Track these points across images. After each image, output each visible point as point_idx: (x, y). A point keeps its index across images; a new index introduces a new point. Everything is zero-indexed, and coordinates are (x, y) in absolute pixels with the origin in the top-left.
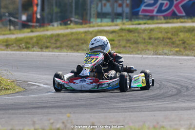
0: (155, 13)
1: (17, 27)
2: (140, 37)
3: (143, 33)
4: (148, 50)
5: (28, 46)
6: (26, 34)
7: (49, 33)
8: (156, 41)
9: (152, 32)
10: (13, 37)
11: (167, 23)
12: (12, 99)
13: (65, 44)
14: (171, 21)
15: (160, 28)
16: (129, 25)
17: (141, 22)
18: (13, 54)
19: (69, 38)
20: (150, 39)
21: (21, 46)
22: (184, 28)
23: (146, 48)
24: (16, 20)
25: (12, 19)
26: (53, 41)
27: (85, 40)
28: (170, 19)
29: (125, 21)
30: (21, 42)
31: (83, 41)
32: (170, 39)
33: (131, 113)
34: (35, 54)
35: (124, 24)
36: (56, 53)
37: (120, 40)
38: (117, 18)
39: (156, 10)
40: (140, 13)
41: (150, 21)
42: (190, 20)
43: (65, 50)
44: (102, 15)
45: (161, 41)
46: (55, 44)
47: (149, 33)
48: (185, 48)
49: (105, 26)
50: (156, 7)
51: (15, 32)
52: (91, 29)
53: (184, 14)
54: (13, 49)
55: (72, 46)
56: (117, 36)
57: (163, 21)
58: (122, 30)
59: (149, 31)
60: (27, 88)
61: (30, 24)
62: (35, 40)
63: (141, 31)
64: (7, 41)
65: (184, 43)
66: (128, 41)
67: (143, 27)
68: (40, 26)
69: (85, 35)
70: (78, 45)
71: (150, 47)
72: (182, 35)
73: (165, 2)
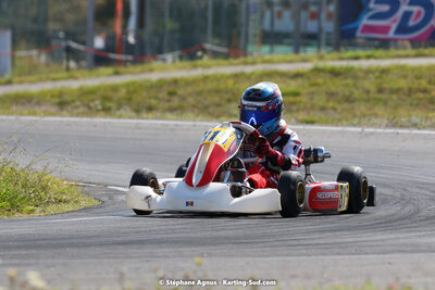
0: (391, 34)
1: (83, 63)
2: (357, 88)
3: (364, 78)
4: (376, 116)
5: (108, 104)
6: (103, 78)
7: (154, 77)
8: (394, 97)
9: (384, 76)
10: (75, 85)
11: (417, 56)
12: (73, 223)
13: (191, 100)
14: (427, 51)
15: (402, 68)
16: (333, 59)
17: (360, 52)
18: (75, 122)
19: (198, 89)
20: (380, 91)
21: (92, 105)
23: (369, 112)
24: (81, 48)
25: (74, 45)
26: (163, 95)
27: (234, 94)
28: (426, 47)
29: (324, 51)
30: (92, 97)
31: (229, 96)
32: (425, 91)
33: (337, 257)
35: (321, 58)
36: (171, 122)
37: (313, 93)
38: (306, 45)
39: (394, 27)
40: (358, 34)
41: (380, 52)
43: (191, 115)
44: (272, 38)
45: (404, 97)
46: (169, 101)
47: (377, 78)
49: (279, 62)
50: (395, 21)
51: (77, 74)
52: (248, 69)
54: (76, 111)
55: (207, 107)
56: (306, 85)
57: (411, 51)
58: (317, 70)
59: (377, 74)
60: (105, 199)
61: (112, 56)
62: (123, 92)
63: (361, 74)
64: (61, 94)
66: (331, 95)
67: (364, 64)
68: (134, 62)
69: (235, 83)
70: (219, 105)
71: (379, 110)
73: (415, 9)
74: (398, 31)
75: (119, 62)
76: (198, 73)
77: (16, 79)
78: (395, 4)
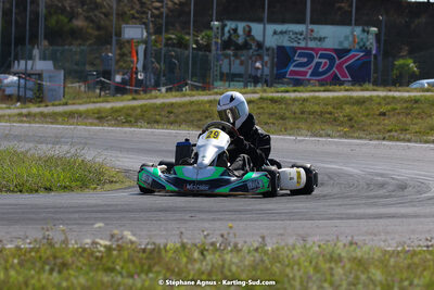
0: (308, 77)
2: (288, 111)
3: (292, 104)
5: (129, 119)
6: (125, 102)
7: (159, 101)
8: (311, 117)
9: (305, 103)
10: (108, 106)
11: (324, 91)
13: (182, 117)
14: (331, 88)
15: (316, 98)
16: (272, 92)
17: (290, 88)
19: (187, 110)
20: (302, 113)
21: (119, 119)
22: (351, 98)
26: (164, 113)
27: (209, 113)
28: (330, 85)
29: (265, 87)
30: (119, 114)
32: (330, 113)
34: (143, 132)
35: (265, 91)
39: (310, 71)
40: (287, 76)
41: (301, 88)
42: (358, 88)
44: (231, 78)
45: (317, 117)
46: (168, 117)
47: (301, 104)
48: (352, 127)
50: (310, 69)
51: (110, 99)
53: (350, 79)
54: (110, 123)
55: (192, 121)
57: (322, 88)
58: (261, 98)
59: (300, 102)
63: (290, 102)
64: (99, 111)
65: (350, 120)
66: (272, 114)
67: (293, 95)
68: (145, 92)
69: (210, 106)
70: (200, 120)
71: (302, 125)
72: (348, 109)
73: (323, 61)
74: (312, 74)
75: (136, 92)
76: (187, 99)
77: (70, 102)
78: (311, 58)
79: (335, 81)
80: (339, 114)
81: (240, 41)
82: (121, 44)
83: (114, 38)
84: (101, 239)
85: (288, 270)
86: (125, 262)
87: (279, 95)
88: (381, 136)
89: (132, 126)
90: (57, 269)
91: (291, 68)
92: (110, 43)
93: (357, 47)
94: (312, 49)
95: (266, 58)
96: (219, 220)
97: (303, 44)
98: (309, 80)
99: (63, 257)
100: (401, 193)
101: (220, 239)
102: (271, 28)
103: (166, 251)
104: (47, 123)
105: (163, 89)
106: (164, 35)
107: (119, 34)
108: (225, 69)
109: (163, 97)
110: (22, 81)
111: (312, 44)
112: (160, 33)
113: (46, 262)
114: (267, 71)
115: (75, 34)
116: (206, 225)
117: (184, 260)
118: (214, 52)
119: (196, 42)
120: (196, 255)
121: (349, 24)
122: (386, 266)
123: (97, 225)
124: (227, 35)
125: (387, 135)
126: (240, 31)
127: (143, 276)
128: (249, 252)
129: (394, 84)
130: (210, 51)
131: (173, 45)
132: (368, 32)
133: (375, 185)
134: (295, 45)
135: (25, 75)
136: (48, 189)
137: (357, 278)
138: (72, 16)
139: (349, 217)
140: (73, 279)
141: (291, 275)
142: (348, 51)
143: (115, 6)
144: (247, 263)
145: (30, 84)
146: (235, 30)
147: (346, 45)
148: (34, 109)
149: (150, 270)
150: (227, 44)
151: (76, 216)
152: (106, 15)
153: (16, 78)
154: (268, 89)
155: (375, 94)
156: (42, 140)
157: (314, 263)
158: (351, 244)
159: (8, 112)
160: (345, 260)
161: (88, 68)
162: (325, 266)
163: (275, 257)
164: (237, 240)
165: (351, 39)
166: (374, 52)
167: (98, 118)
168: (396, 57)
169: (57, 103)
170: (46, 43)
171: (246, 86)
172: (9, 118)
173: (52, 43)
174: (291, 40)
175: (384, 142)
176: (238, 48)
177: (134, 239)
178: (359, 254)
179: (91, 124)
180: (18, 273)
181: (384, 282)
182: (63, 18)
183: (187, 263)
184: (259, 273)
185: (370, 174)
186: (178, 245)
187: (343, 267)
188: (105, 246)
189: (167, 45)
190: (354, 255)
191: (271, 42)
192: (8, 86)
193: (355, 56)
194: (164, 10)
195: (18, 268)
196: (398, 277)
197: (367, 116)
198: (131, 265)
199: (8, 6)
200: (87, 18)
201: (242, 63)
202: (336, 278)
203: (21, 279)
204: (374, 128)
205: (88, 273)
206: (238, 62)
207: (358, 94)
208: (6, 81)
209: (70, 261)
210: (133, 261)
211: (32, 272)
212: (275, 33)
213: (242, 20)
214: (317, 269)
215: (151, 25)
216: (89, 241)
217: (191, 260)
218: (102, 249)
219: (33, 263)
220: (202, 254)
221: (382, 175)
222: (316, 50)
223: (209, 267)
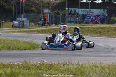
0: (90, 22)
2: (85, 30)
4: (87, 34)
7: (53, 28)
10: (40, 29)
15: (92, 27)
17: (85, 25)
18: (41, 35)
20: (88, 31)
21: (43, 32)
22: (100, 27)
26: (54, 31)
32: (95, 31)
35: (79, 25)
39: (90, 20)
42: (102, 24)
44: (71, 22)
45: (92, 32)
48: (101, 34)
51: (41, 27)
53: (100, 22)
57: (93, 25)
59: (88, 28)
62: (48, 30)
63: (85, 28)
64: (38, 30)
65: (100, 32)
67: (86, 26)
68: (49, 25)
72: (100, 30)
73: (94, 18)
75: (47, 25)
77: (31, 28)
78: (90, 17)
79: (96, 23)
80: (98, 31)
81: (73, 13)
82: (43, 14)
83: (42, 12)
84: (39, 62)
85: (85, 70)
86: (44, 67)
87: (83, 26)
88: (108, 36)
89: (46, 34)
90: (27, 69)
91: (86, 20)
92: (41, 13)
93: (102, 14)
94: (90, 15)
95: (79, 17)
96: (68, 57)
97: (88, 14)
98: (90, 23)
99: (29, 66)
100: (113, 50)
101: (68, 62)
102: (80, 10)
103: (55, 65)
104: (25, 33)
105: (54, 25)
106: (54, 12)
107: (43, 11)
108: (69, 20)
109: (54, 27)
110: (19, 23)
111: (91, 14)
112: (53, 11)
113: (25, 67)
114: (79, 20)
115: (32, 11)
116: (65, 58)
117: (59, 67)
118: (66, 16)
119: (62, 13)
120: (62, 66)
121: (100, 9)
122: (109, 69)
123: (37, 58)
124: (70, 11)
125: (109, 36)
126: (73, 11)
127: (49, 71)
128: (75, 65)
129: (111, 24)
130: (65, 15)
131: (56, 14)
132: (105, 11)
133: (106, 48)
134: (86, 14)
135: (20, 21)
136: (25, 49)
137: (102, 71)
138: (31, 7)
139: (100, 56)
140: (31, 72)
141: (86, 71)
142: (100, 15)
143: (42, 4)
144: (75, 68)
145: (21, 24)
146: (72, 10)
147: (99, 14)
148: (22, 30)
149: (51, 69)
150: (70, 14)
151: (32, 56)
152: (40, 6)
153: (17, 22)
154: (80, 25)
155: (106, 26)
156: (24, 37)
157: (91, 68)
158: (101, 63)
159: (15, 30)
160: (99, 67)
161: (35, 20)
162: (94, 68)
163: (82, 66)
164: (72, 62)
165: (100, 13)
166: (106, 16)
167: (38, 32)
168: (112, 17)
169: (27, 28)
170: (25, 13)
171: (74, 24)
172: (16, 32)
173: (26, 14)
174: (85, 13)
175: (109, 38)
176: (72, 15)
177: (46, 62)
178: (102, 65)
179: (36, 33)
180: (18, 70)
181: (109, 72)
182: (29, 7)
183: (60, 68)
184: (78, 70)
185: (105, 46)
186: (58, 63)
187: (99, 69)
188: (40, 64)
189: (55, 14)
190: (101, 66)
191: (81, 13)
192: (16, 24)
193: (101, 17)
194: (54, 5)
195: (18, 69)
196: (112, 71)
197: (104, 31)
198: (46, 68)
199: (15, 4)
200: (35, 7)
201: (73, 18)
202: (97, 71)
203: (19, 71)
204: (106, 34)
205: (35, 70)
206: (72, 18)
207: (102, 26)
208: (15, 23)
209: (31, 67)
210: (46, 67)
211: (22, 70)
212: (81, 11)
213: (73, 8)
214: (92, 69)
215: (51, 9)
216: (35, 62)
217: (61, 67)
218: (39, 64)
219: (22, 68)
220: (64, 65)
221: (108, 46)
222: (92, 15)
223: (65, 69)
